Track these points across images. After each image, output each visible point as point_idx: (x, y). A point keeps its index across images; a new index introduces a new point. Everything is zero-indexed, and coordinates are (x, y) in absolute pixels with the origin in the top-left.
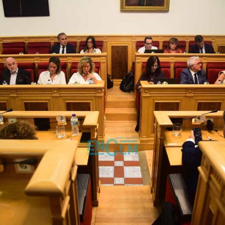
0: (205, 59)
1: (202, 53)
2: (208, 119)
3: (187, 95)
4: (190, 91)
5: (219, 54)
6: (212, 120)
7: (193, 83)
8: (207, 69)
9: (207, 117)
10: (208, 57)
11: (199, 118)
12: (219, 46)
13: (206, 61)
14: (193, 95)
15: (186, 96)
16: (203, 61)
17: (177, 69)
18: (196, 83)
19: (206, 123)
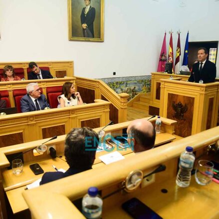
0: (44, 85)
1: (40, 78)
2: (49, 147)
3: (29, 123)
4: (32, 119)
5: (56, 79)
6: (54, 147)
7: (35, 110)
8: (47, 94)
9: (48, 145)
10: (47, 82)
11: (40, 148)
12: (56, 72)
13: (45, 86)
14: (35, 122)
15: (28, 125)
16: (42, 86)
17: (16, 97)
18: (38, 109)
19: (49, 152)
